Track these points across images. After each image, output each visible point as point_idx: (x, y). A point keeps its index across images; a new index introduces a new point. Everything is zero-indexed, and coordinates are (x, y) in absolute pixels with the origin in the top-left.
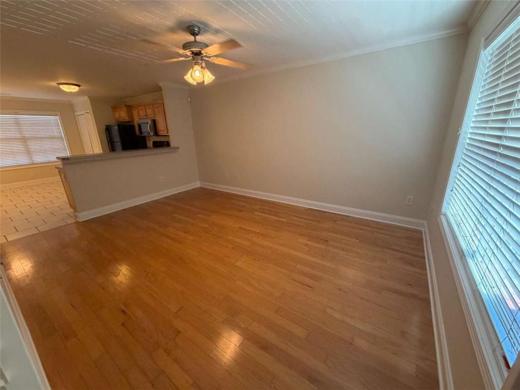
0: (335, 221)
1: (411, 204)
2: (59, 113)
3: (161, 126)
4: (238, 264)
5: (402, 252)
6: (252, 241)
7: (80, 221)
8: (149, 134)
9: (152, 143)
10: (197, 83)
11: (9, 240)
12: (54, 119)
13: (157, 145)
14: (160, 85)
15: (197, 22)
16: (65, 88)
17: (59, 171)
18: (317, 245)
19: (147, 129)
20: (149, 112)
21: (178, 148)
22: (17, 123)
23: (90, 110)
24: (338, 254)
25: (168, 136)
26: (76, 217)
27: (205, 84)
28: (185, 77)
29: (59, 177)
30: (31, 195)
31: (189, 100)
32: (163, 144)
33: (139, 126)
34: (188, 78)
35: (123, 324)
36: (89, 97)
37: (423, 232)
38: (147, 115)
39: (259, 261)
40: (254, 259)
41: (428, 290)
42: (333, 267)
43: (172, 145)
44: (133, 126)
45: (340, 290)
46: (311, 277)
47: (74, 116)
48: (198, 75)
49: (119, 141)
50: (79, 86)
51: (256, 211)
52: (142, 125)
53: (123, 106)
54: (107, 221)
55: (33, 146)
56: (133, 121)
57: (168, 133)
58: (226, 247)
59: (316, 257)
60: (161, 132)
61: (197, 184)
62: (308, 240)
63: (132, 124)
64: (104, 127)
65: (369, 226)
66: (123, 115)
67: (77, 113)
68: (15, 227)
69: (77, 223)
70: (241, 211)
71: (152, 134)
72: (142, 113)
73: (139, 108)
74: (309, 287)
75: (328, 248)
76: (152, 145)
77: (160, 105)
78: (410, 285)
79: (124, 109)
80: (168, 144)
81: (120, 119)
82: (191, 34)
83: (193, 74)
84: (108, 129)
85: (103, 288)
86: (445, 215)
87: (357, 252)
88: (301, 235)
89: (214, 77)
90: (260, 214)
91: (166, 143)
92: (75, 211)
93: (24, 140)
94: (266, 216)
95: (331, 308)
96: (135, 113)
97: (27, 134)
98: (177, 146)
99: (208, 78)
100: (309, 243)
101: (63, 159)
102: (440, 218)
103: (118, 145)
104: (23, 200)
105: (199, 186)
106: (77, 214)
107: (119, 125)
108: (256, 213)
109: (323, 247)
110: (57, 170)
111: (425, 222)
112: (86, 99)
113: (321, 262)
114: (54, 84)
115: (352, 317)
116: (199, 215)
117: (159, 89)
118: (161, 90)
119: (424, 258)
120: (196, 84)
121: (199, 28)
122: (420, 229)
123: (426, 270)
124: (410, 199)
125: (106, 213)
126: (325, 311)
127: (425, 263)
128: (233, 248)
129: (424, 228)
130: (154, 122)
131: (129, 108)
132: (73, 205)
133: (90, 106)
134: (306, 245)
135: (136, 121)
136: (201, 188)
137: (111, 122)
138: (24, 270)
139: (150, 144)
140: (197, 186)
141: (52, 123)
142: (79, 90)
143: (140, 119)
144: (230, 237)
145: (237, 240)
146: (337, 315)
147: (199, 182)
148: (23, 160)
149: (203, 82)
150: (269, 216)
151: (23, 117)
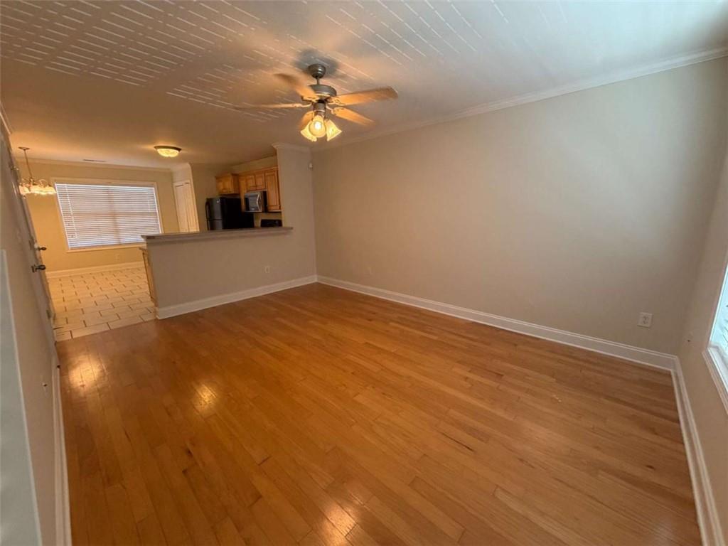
0: (516, 345)
1: (648, 325)
2: (155, 184)
3: (272, 200)
4: (359, 399)
5: (636, 407)
6: (382, 366)
7: (159, 318)
8: (258, 210)
9: (260, 221)
10: (318, 139)
11: (74, 337)
12: (149, 191)
13: (266, 224)
14: (275, 147)
15: (321, 60)
16: (164, 153)
17: (143, 254)
18: (483, 380)
19: (255, 204)
20: (260, 181)
21: (292, 228)
22: (109, 196)
23: (190, 180)
24: (519, 398)
25: (280, 212)
26: (155, 312)
27: (328, 140)
28: (302, 132)
29: (143, 262)
30: (112, 282)
31: (311, 166)
32: (274, 224)
33: (247, 200)
34: (306, 133)
35: (185, 472)
36: (191, 164)
37: (673, 374)
38: (256, 186)
39: (390, 396)
40: (384, 394)
41: (690, 481)
42: (511, 419)
43: (284, 224)
44: (239, 200)
45: (521, 460)
46: (472, 431)
47: (172, 187)
48: (318, 129)
49: (220, 218)
50: (179, 150)
51: (393, 321)
52: (250, 199)
53: (229, 174)
54: (191, 321)
55: (122, 221)
56: (239, 194)
57: (280, 208)
58: (344, 371)
59: (481, 399)
60: (272, 208)
61: (314, 279)
62: (470, 372)
63: (238, 197)
64: (205, 201)
65: (574, 358)
66: (228, 186)
67: (176, 184)
68: (84, 322)
69: (156, 320)
70: (370, 320)
71: (260, 211)
72: (251, 183)
73: (248, 177)
74: (468, 448)
75: (502, 387)
76: (259, 225)
77: (273, 173)
78: (651, 467)
79: (231, 178)
80: (279, 223)
81: (224, 191)
82: (313, 76)
83: (312, 127)
84: (209, 203)
85: (169, 414)
86: (717, 348)
87: (552, 398)
88: (459, 362)
89: (341, 131)
90: (397, 325)
91: (277, 222)
92: (156, 306)
93: (114, 215)
94: (407, 329)
95: (503, 490)
96: (243, 183)
97: (117, 208)
98: (291, 226)
99: (333, 131)
100: (471, 376)
101: (148, 238)
102: (708, 354)
103: (219, 223)
104: (101, 288)
105: (316, 280)
106: (157, 308)
107: (221, 198)
108: (392, 324)
109: (494, 384)
110: (141, 252)
111: (676, 358)
112: (187, 166)
113: (490, 409)
114: (151, 147)
115: (542, 514)
116: (312, 322)
117: (273, 153)
118: (276, 154)
119: (678, 422)
120: (315, 140)
121: (324, 67)
122: (668, 369)
123: (683, 444)
124: (645, 318)
125: (193, 311)
126: (494, 495)
127: (680, 430)
128: (353, 373)
129: (675, 368)
130: (265, 195)
131: (236, 177)
132: (154, 299)
133: (191, 176)
134: (466, 379)
135: (244, 194)
136: (318, 284)
137: (215, 194)
138: (82, 377)
139: (258, 223)
140: (313, 282)
141: (146, 196)
142: (179, 154)
143: (248, 192)
144: (351, 358)
145: (362, 362)
146: (515, 506)
147: (316, 276)
148: (109, 240)
149: (326, 137)
150: (410, 330)
151: (116, 189)
